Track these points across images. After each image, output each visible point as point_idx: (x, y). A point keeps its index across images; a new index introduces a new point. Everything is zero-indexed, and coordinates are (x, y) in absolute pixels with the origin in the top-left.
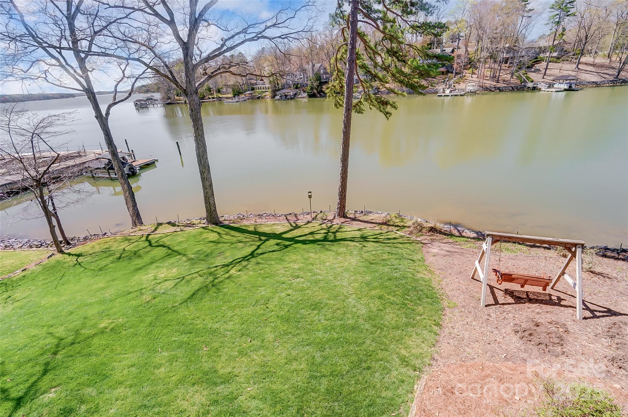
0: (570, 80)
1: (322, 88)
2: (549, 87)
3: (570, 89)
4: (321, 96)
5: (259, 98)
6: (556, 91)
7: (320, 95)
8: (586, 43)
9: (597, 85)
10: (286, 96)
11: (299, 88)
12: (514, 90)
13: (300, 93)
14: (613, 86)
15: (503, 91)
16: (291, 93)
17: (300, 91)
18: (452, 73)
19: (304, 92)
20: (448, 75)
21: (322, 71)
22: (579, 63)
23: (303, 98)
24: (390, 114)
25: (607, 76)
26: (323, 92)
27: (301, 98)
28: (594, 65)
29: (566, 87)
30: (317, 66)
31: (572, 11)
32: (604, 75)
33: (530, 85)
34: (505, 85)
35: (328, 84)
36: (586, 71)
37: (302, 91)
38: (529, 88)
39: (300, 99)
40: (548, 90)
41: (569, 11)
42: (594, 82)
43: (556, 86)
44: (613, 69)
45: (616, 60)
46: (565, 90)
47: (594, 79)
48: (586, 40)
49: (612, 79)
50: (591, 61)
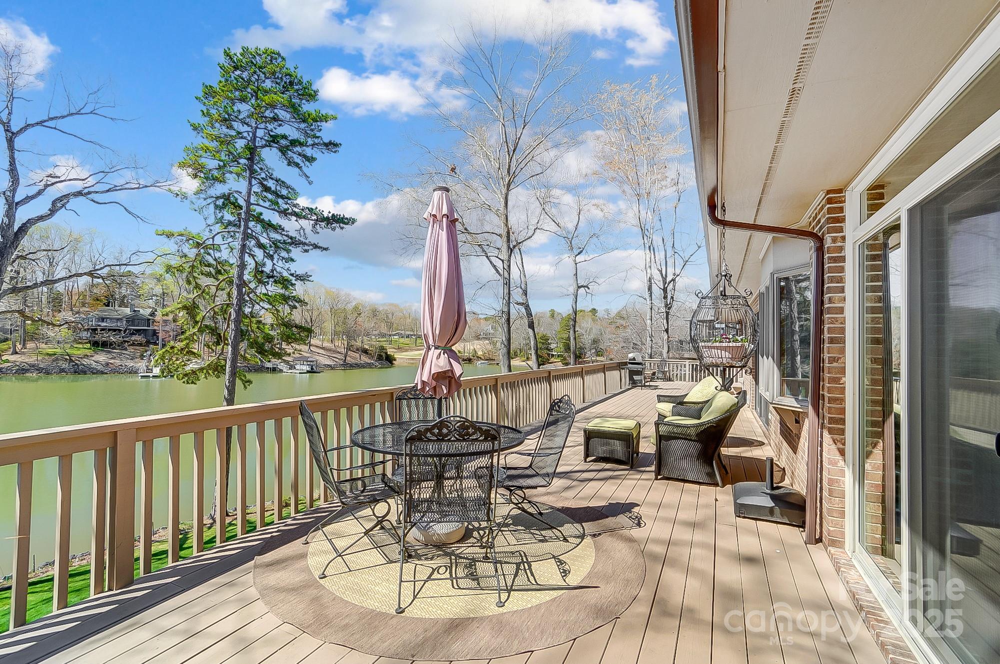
0: (310, 362)
2: (290, 369)
3: (312, 371)
6: (300, 373)
9: (332, 368)
12: (251, 371)
14: (345, 370)
18: (156, 344)
20: (148, 346)
22: (310, 346)
24: (250, 382)
25: (337, 360)
28: (323, 348)
29: (308, 369)
32: (334, 359)
33: (269, 365)
36: (318, 353)
38: (268, 368)
40: (291, 371)
41: (292, 293)
42: (328, 365)
43: (298, 367)
44: (340, 353)
45: (340, 345)
46: (308, 372)
47: (328, 362)
48: (312, 323)
49: (342, 363)
50: (319, 343)
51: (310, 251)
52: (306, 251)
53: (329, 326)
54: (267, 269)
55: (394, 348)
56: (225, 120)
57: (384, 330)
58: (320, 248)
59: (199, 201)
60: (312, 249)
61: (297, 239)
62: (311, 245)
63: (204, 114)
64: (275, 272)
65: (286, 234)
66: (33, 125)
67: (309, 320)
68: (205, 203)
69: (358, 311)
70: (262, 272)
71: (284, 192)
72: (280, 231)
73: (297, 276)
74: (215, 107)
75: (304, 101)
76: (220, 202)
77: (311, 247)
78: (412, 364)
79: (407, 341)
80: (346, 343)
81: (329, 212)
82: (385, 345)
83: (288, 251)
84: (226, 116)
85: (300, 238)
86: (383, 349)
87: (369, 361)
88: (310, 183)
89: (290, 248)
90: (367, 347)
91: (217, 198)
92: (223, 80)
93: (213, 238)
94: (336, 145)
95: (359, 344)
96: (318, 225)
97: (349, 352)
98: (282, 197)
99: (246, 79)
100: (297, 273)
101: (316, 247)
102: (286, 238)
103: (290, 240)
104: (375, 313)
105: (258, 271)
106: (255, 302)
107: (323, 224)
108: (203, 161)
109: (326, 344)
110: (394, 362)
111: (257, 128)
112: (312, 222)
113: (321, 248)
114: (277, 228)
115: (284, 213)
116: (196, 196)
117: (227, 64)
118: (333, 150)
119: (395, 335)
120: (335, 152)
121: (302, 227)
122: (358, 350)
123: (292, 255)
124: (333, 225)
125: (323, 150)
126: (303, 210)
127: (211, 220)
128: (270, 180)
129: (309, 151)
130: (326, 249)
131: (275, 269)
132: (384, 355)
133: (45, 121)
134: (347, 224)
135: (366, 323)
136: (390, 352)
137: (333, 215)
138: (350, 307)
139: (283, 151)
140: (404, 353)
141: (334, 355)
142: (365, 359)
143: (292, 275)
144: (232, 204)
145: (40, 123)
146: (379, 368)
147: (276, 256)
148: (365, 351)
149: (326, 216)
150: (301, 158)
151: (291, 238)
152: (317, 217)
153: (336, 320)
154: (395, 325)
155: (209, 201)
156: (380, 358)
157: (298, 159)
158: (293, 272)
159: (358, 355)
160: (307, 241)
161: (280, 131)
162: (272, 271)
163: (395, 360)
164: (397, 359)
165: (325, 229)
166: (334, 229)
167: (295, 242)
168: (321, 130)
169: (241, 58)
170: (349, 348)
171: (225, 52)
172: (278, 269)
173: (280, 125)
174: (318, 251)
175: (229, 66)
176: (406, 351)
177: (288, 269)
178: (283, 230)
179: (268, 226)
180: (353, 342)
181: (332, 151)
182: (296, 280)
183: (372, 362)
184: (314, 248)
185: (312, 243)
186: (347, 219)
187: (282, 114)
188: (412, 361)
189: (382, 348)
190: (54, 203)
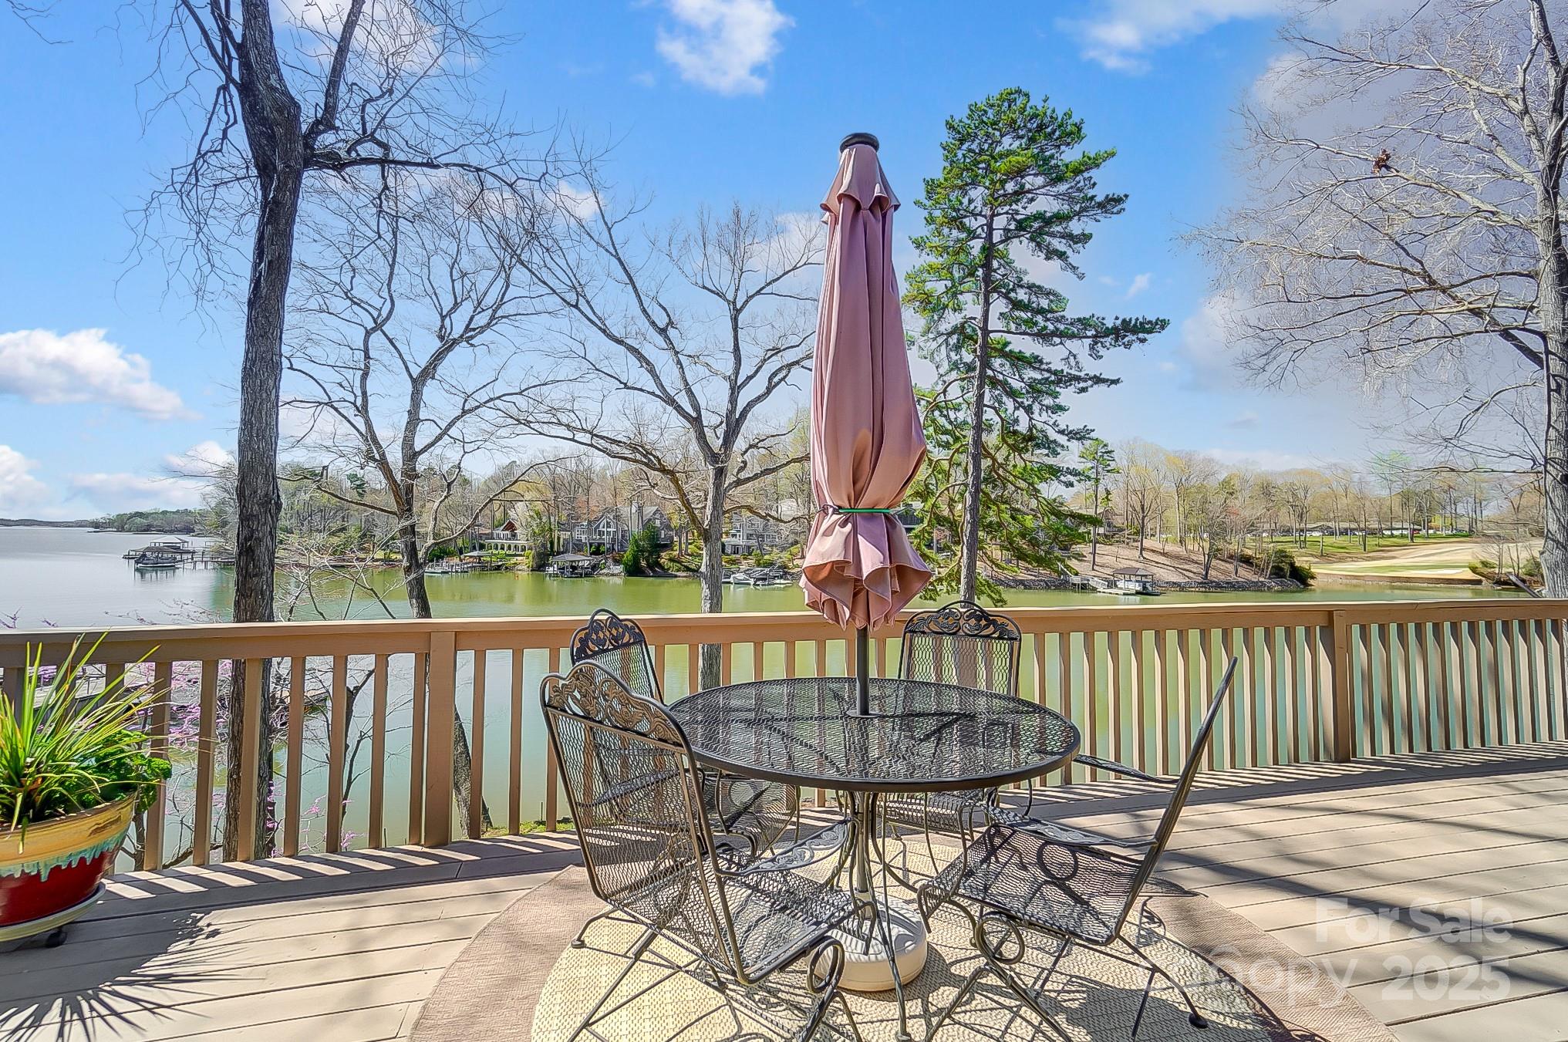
0: (1142, 576)
1: (659, 557)
2: (1109, 587)
3: (1144, 592)
4: (656, 575)
5: (498, 568)
6: (1125, 594)
7: (654, 571)
8: (1144, 517)
9: (1181, 587)
10: (574, 568)
11: (603, 552)
12: (1050, 588)
13: (605, 564)
14: (1205, 592)
15: (1031, 588)
16: (586, 564)
17: (606, 559)
19: (617, 562)
21: (658, 522)
22: (1142, 549)
23: (613, 575)
25: (1191, 575)
26: (661, 567)
27: (607, 575)
28: (1164, 554)
29: (1139, 588)
30: (649, 510)
31: (1113, 465)
32: (1186, 573)
33: (1076, 580)
34: (1033, 578)
35: (672, 550)
36: (1157, 563)
37: (610, 561)
38: (1075, 585)
39: (604, 578)
40: (1109, 590)
41: (1109, 465)
42: (1175, 583)
43: (1120, 584)
44: (1196, 563)
45: (1196, 549)
46: (1138, 593)
47: (1175, 578)
48: (1143, 512)
49: (1200, 579)
50: (1158, 546)
51: (1089, 389)
52: (1083, 390)
53: (1174, 516)
54: (1023, 427)
55: (1312, 555)
56: (954, 219)
57: (1287, 519)
58: (1104, 381)
59: (928, 344)
60: (1092, 386)
61: (1065, 373)
62: (1090, 379)
63: (927, 221)
64: (1034, 431)
65: (1046, 367)
66: (752, 296)
67: (1138, 509)
68: (934, 345)
69: (1228, 489)
70: (1015, 432)
71: (1044, 303)
72: (1037, 365)
73: (1071, 432)
74: (938, 206)
75: (1063, 148)
76: (953, 340)
77: (1090, 383)
78: (1355, 586)
79: (1340, 540)
80: (1207, 545)
81: (1117, 318)
82: (1289, 549)
83: (1055, 395)
84: (954, 214)
85: (1070, 371)
86: (1286, 557)
87: (1255, 579)
88: (1081, 277)
89: (1058, 389)
90: (1250, 552)
91: (950, 334)
92: (947, 164)
93: (945, 392)
94: (1118, 200)
95: (1234, 547)
96: (1099, 344)
97: (1214, 562)
98: (1041, 311)
99: (977, 151)
100: (1070, 429)
101: (1098, 380)
102: (1047, 375)
103: (1053, 378)
104: (1267, 490)
105: (1008, 431)
106: (1006, 479)
107: (1108, 340)
108: (929, 286)
109: (1169, 548)
110: (1311, 582)
111: (993, 216)
112: (1089, 341)
113: (1107, 380)
114: (1035, 362)
115: (1044, 336)
116: (924, 338)
117: (951, 140)
118: (1115, 210)
119: (1312, 530)
120: (1119, 212)
121: (1070, 352)
122: (1231, 557)
123: (1061, 401)
124: (1126, 339)
125: (1098, 218)
126: (1072, 324)
127: (945, 367)
128: (1019, 290)
129: (1076, 227)
130: (1116, 382)
131: (1034, 426)
132: (1286, 568)
133: (763, 288)
134: (1150, 332)
135: (1246, 508)
136: (1301, 562)
137: (1124, 321)
138: (1213, 483)
139: (1036, 239)
140: (1335, 566)
141: (1186, 567)
142: (1246, 574)
143: (1062, 432)
144: (970, 339)
145: (758, 292)
146: (1278, 591)
147: (1036, 407)
148: (1247, 560)
149: (1110, 326)
150: (1064, 241)
151: (1055, 373)
152: (1096, 330)
153: (1187, 507)
154: (1313, 512)
155: (940, 340)
156: (1278, 572)
157: (1058, 244)
158: (1063, 427)
159: (1230, 567)
160: (1082, 374)
161: (1032, 209)
162: (1030, 429)
163: (1313, 578)
164: (1318, 577)
165: (1112, 349)
166: (1128, 346)
167: (1063, 379)
168: (1094, 184)
169: (969, 122)
170: (1214, 553)
171: (947, 123)
172: (1039, 426)
173: (1032, 200)
174: (1103, 387)
175: (953, 142)
176: (1341, 560)
177: (1054, 424)
178: (1041, 362)
179: (1018, 360)
180: (1220, 545)
181: (1112, 213)
182: (1069, 440)
183: (1262, 579)
184: (1096, 383)
185: (1092, 374)
186: (1150, 322)
187: (1032, 181)
188: (1354, 582)
189: (1282, 555)
190: (770, 379)
